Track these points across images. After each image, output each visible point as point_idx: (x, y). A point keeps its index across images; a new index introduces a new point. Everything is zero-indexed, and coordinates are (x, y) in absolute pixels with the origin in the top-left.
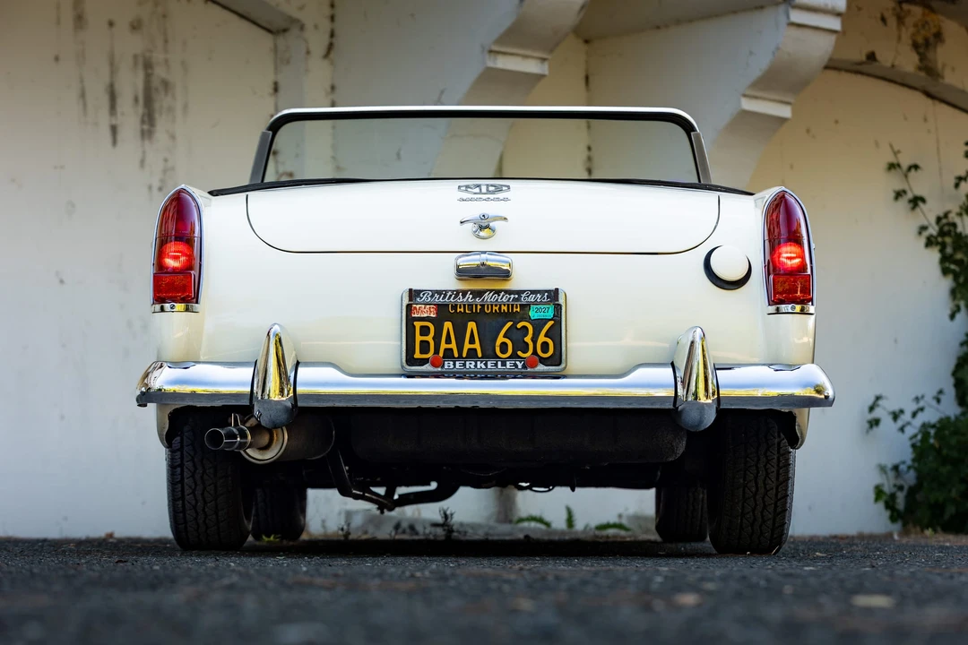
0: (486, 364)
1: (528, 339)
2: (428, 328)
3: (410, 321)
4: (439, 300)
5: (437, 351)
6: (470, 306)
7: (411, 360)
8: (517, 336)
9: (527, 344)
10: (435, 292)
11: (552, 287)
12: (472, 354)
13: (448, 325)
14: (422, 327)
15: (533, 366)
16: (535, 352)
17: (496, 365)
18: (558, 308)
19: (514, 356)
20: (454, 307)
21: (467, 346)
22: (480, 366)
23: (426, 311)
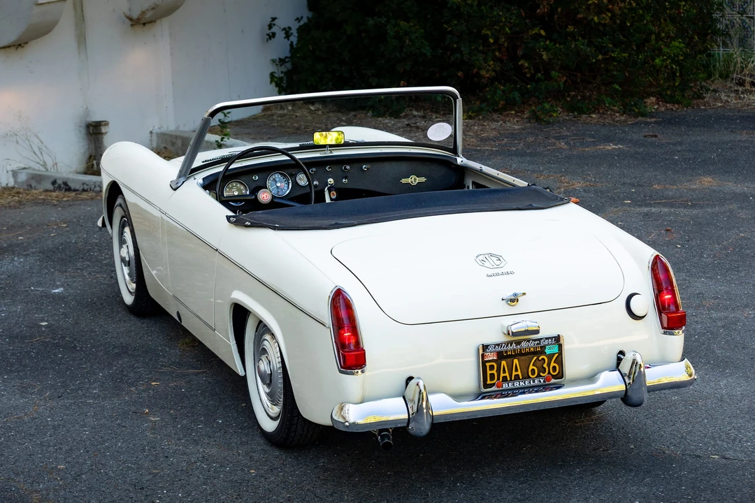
0: (525, 383)
2: (493, 366)
3: (484, 363)
4: (498, 349)
5: (498, 379)
6: (514, 350)
7: (486, 386)
8: (539, 364)
9: (545, 369)
10: (495, 345)
11: (555, 334)
12: (517, 378)
14: (490, 366)
15: (549, 381)
16: (549, 373)
17: (530, 382)
18: (560, 346)
19: (539, 376)
20: (506, 352)
21: (514, 373)
22: (522, 384)
23: (491, 356)
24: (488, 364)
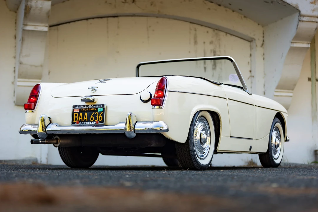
1: (97, 117)
2: (77, 115)
3: (73, 113)
4: (79, 108)
5: (78, 120)
6: (86, 109)
7: (73, 122)
8: (95, 116)
10: (79, 106)
11: (103, 104)
12: (85, 120)
13: (81, 114)
15: (98, 123)
16: (98, 120)
17: (90, 123)
18: (104, 109)
19: (94, 121)
20: (83, 109)
21: (85, 119)
22: (87, 123)
23: (77, 110)
24: (75, 114)
